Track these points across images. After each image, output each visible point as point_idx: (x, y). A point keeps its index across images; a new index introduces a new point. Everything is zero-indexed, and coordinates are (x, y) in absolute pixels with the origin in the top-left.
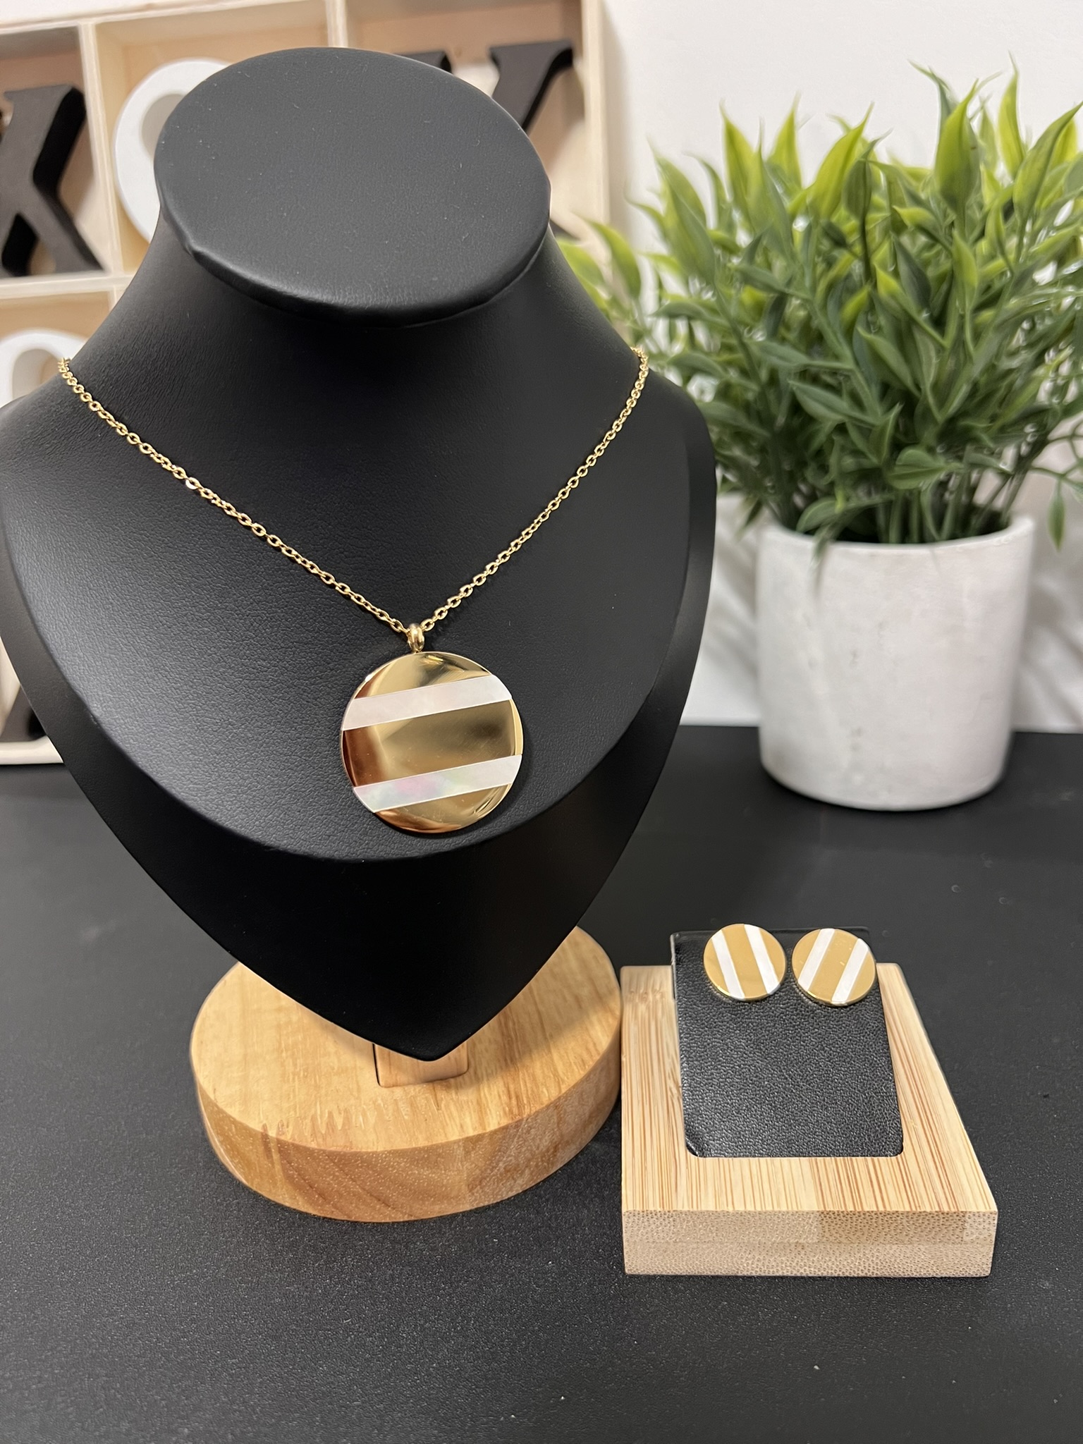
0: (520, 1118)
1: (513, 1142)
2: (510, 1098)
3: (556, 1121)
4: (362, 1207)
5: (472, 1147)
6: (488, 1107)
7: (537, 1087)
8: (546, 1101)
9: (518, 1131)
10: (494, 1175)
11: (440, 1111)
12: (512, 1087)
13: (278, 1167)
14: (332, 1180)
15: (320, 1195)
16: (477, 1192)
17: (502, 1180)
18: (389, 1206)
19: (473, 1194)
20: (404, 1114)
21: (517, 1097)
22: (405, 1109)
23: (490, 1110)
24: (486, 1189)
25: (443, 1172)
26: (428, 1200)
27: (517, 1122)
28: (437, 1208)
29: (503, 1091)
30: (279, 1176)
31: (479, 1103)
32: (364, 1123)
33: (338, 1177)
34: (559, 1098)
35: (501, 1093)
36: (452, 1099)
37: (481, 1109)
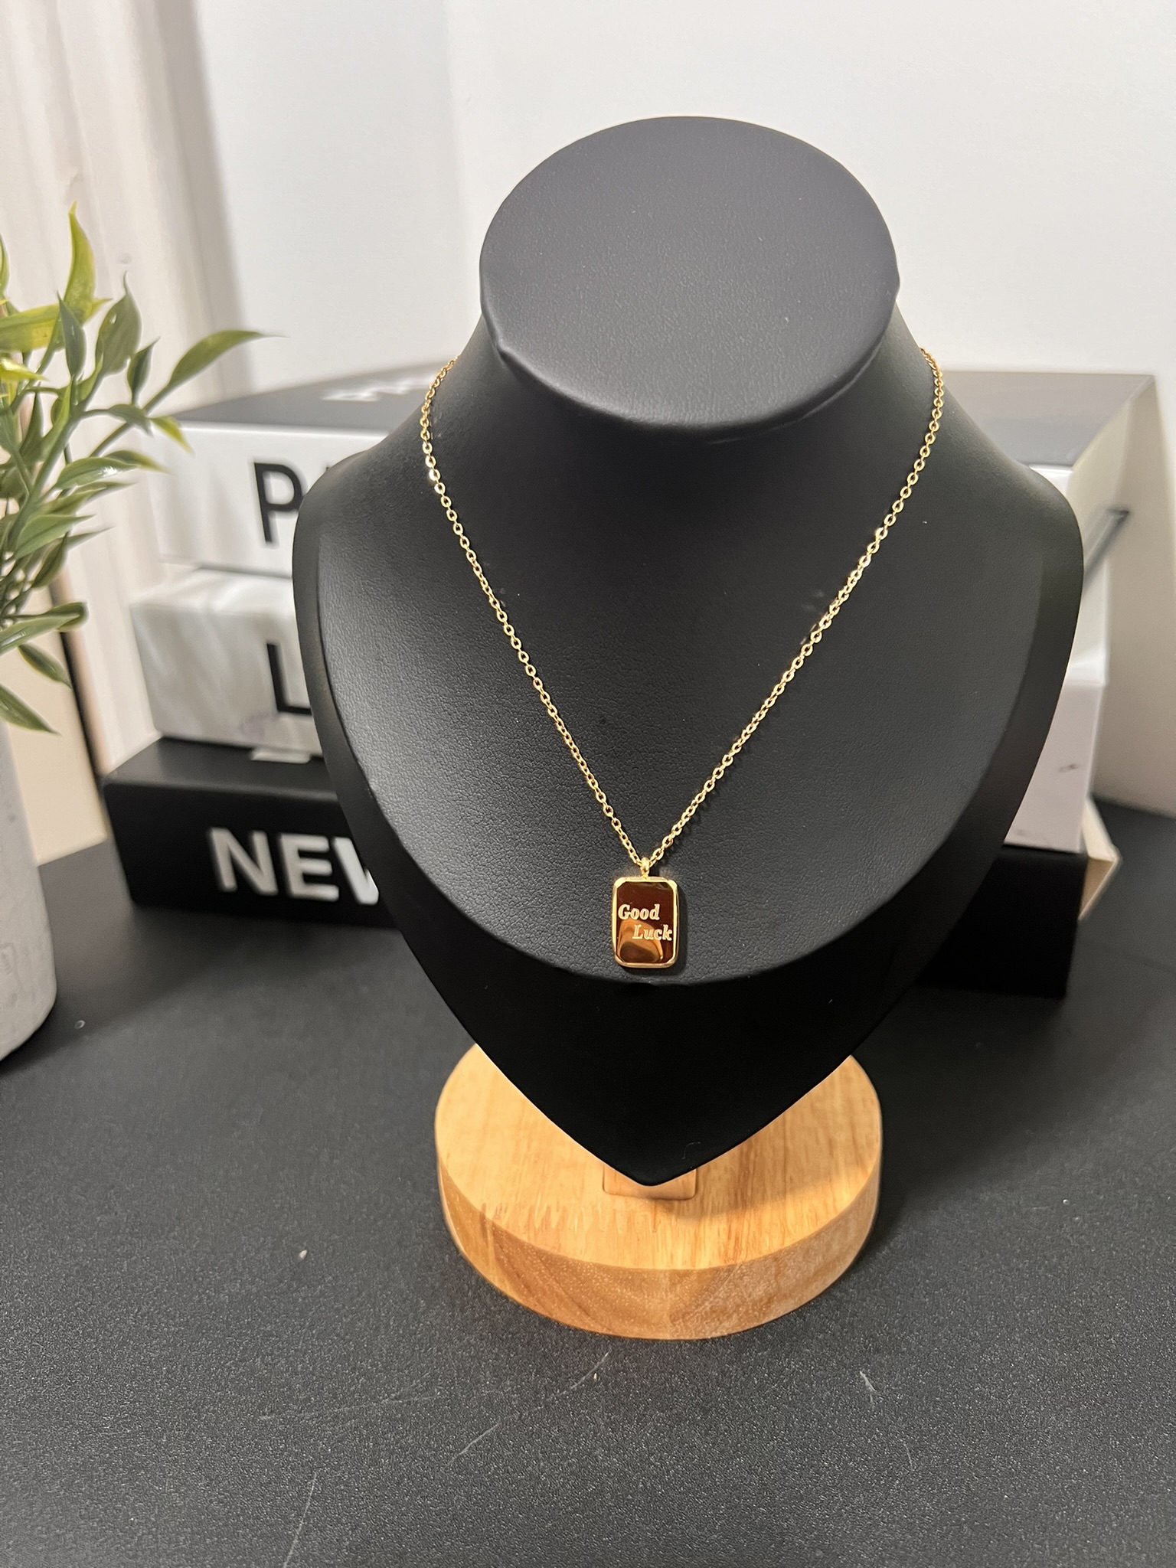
0: (733, 1263)
1: (722, 1284)
2: (729, 1238)
3: (773, 1272)
4: (563, 1309)
5: (679, 1281)
6: (704, 1243)
7: (761, 1234)
8: (765, 1251)
9: (729, 1275)
10: (698, 1312)
11: (655, 1234)
12: (734, 1226)
13: (491, 1249)
14: (538, 1275)
15: (525, 1286)
16: (679, 1325)
17: (706, 1319)
18: (589, 1316)
19: (674, 1325)
20: (619, 1227)
21: (737, 1239)
22: (621, 1223)
23: (705, 1247)
24: (689, 1324)
25: (646, 1297)
26: (628, 1321)
27: (729, 1266)
28: (636, 1329)
29: (724, 1229)
30: (492, 1257)
31: (696, 1236)
32: (578, 1227)
33: (544, 1275)
34: (780, 1251)
35: (721, 1230)
36: (671, 1224)
37: (696, 1244)
